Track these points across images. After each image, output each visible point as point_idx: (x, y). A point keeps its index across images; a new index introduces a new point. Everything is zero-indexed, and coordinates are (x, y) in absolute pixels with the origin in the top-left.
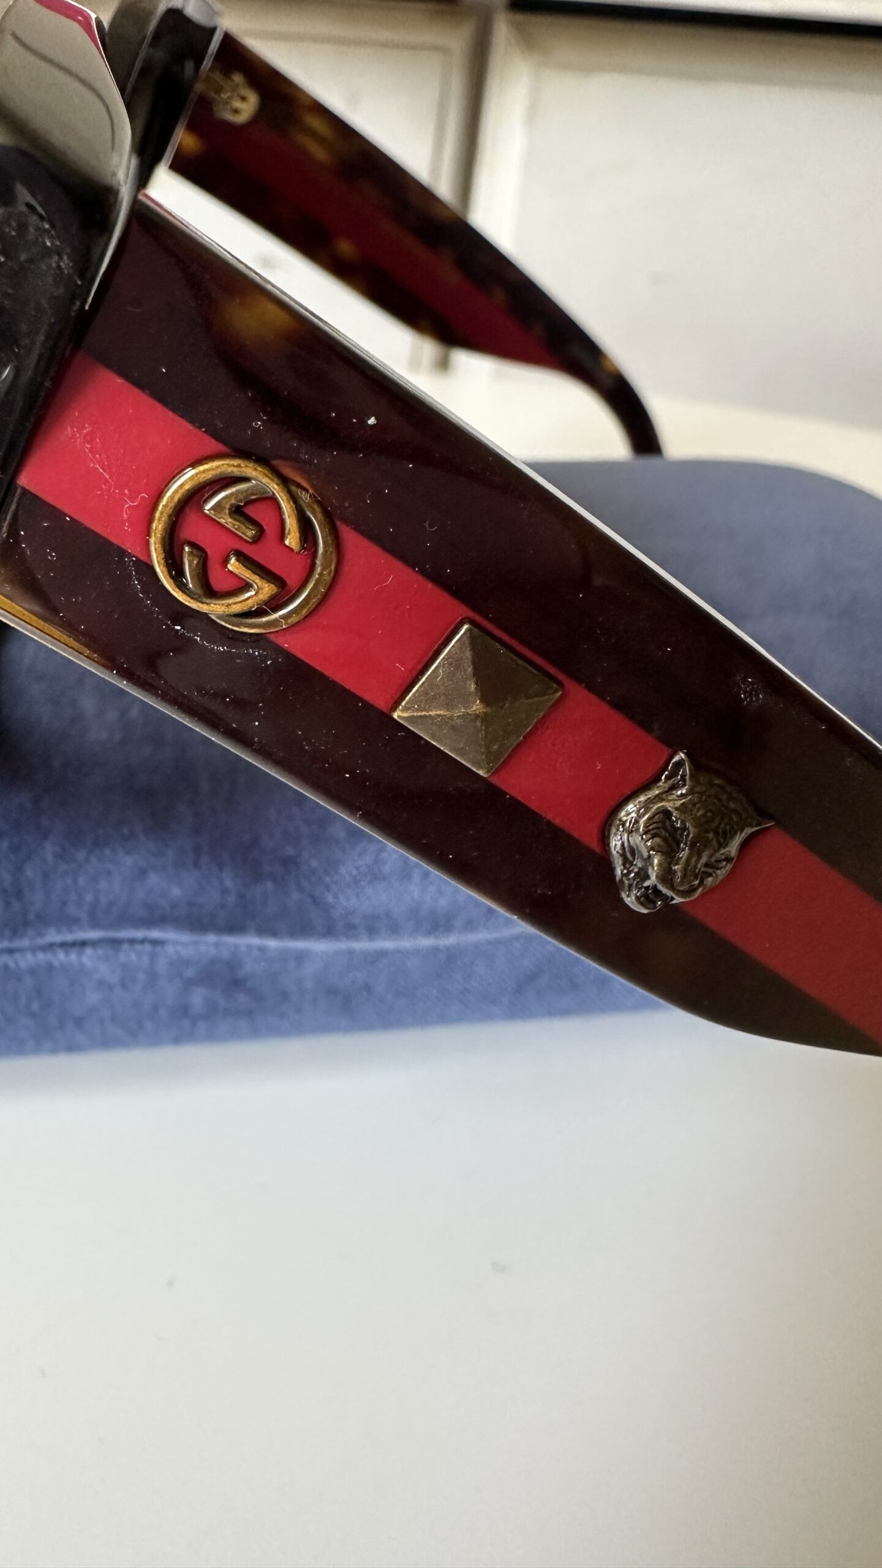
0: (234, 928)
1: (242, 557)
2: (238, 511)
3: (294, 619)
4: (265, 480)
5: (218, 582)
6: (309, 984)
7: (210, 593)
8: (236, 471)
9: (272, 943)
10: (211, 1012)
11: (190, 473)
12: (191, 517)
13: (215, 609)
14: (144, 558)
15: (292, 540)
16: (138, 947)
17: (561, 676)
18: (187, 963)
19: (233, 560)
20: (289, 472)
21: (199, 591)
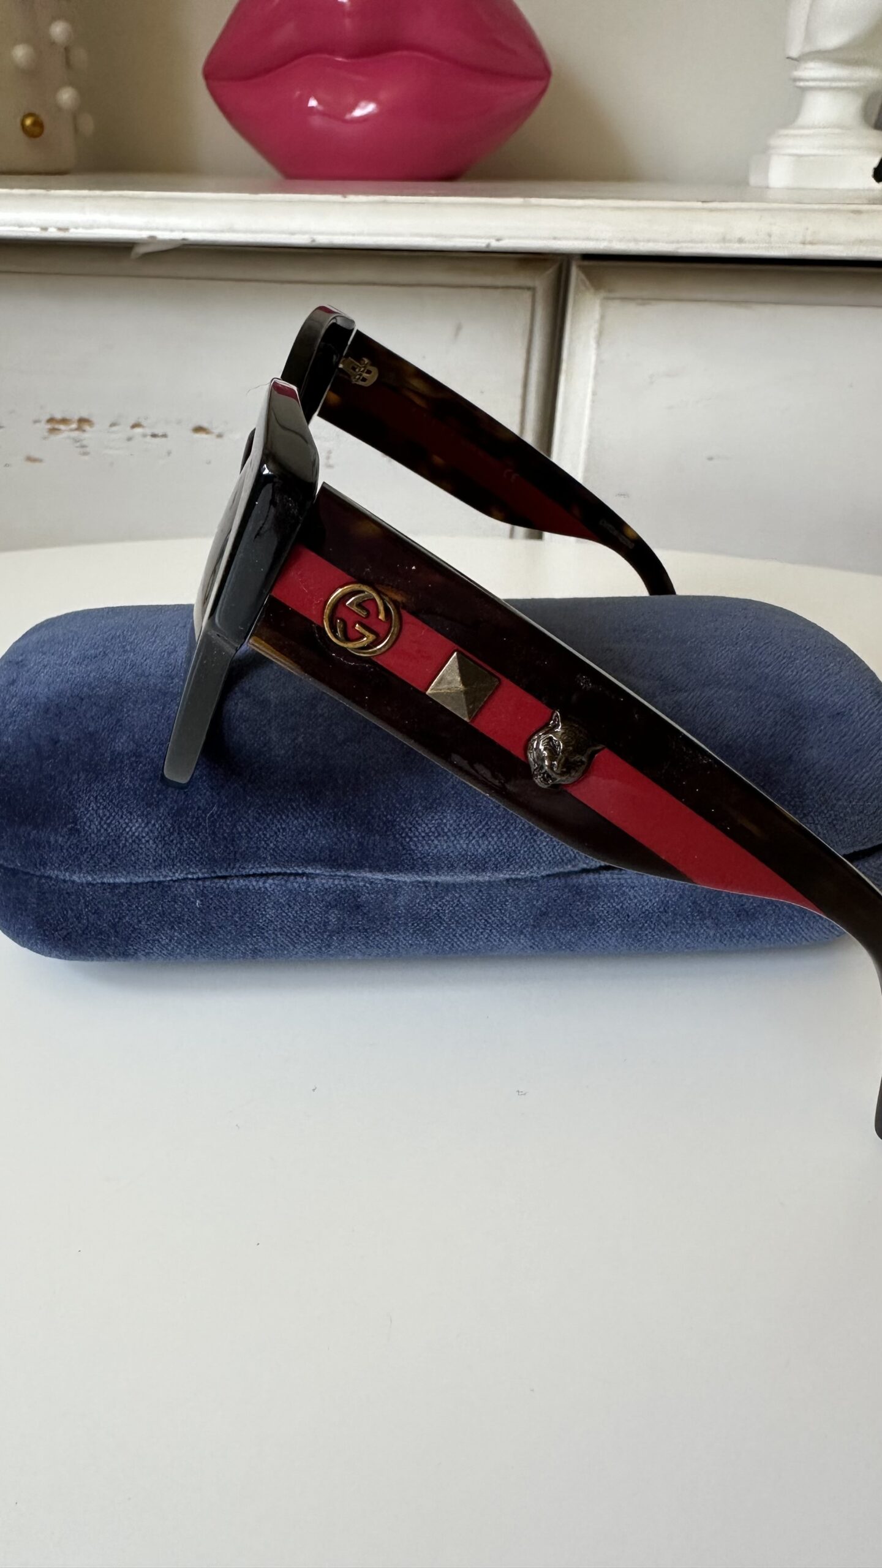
0: (356, 865)
1: (361, 624)
2: (359, 605)
3: (383, 650)
4: (371, 592)
5: (351, 634)
6: (402, 910)
7: (348, 639)
8: (359, 589)
9: (379, 876)
10: (341, 930)
11: (340, 590)
12: (340, 607)
13: (349, 646)
14: (321, 625)
15: (382, 617)
16: (299, 879)
17: (497, 674)
18: (327, 891)
19: (357, 625)
20: (380, 589)
21: (343, 638)
